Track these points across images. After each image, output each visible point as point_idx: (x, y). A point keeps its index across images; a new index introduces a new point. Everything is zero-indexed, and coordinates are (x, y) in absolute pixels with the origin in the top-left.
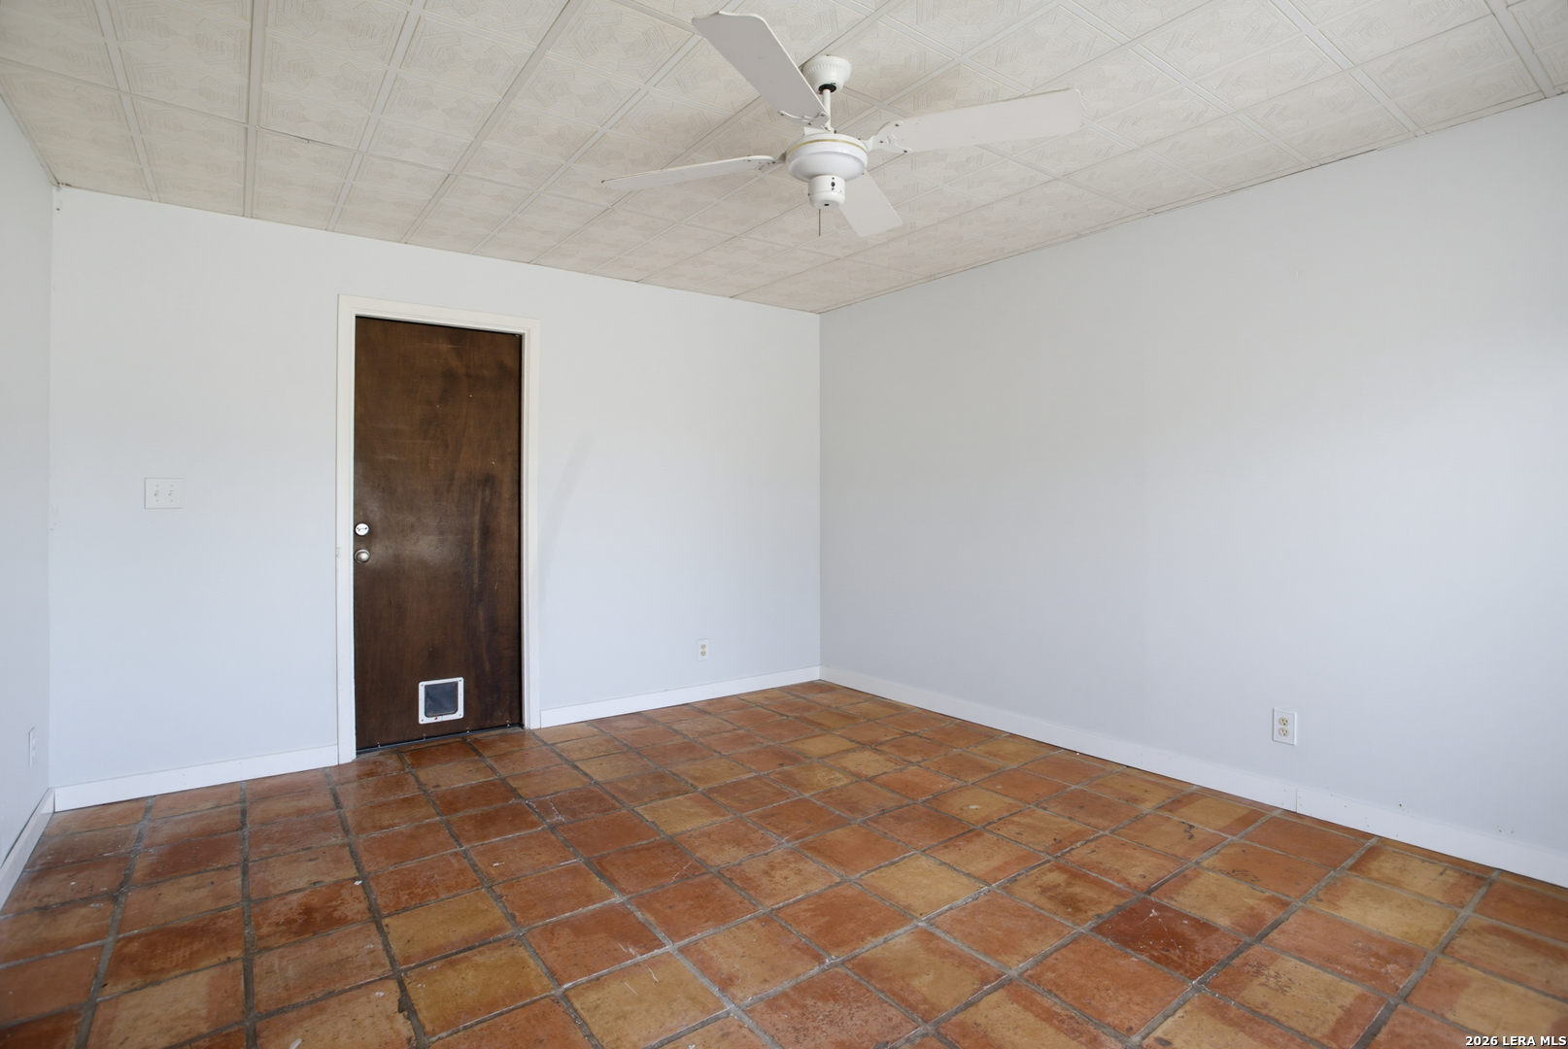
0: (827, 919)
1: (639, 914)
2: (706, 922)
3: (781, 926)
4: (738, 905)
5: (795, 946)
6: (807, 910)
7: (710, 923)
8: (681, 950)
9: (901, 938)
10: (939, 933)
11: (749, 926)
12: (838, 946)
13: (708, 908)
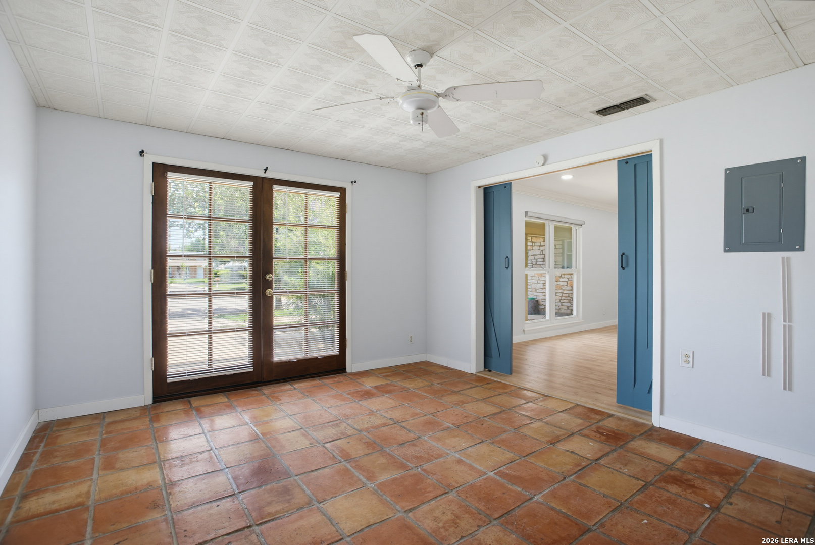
0: (418, 487)
1: (519, 490)
2: (481, 485)
3: (442, 484)
4: (468, 495)
5: (434, 475)
6: (429, 492)
7: (478, 485)
8: (485, 474)
9: (384, 477)
10: (364, 480)
11: (458, 483)
12: (414, 474)
13: (484, 493)
